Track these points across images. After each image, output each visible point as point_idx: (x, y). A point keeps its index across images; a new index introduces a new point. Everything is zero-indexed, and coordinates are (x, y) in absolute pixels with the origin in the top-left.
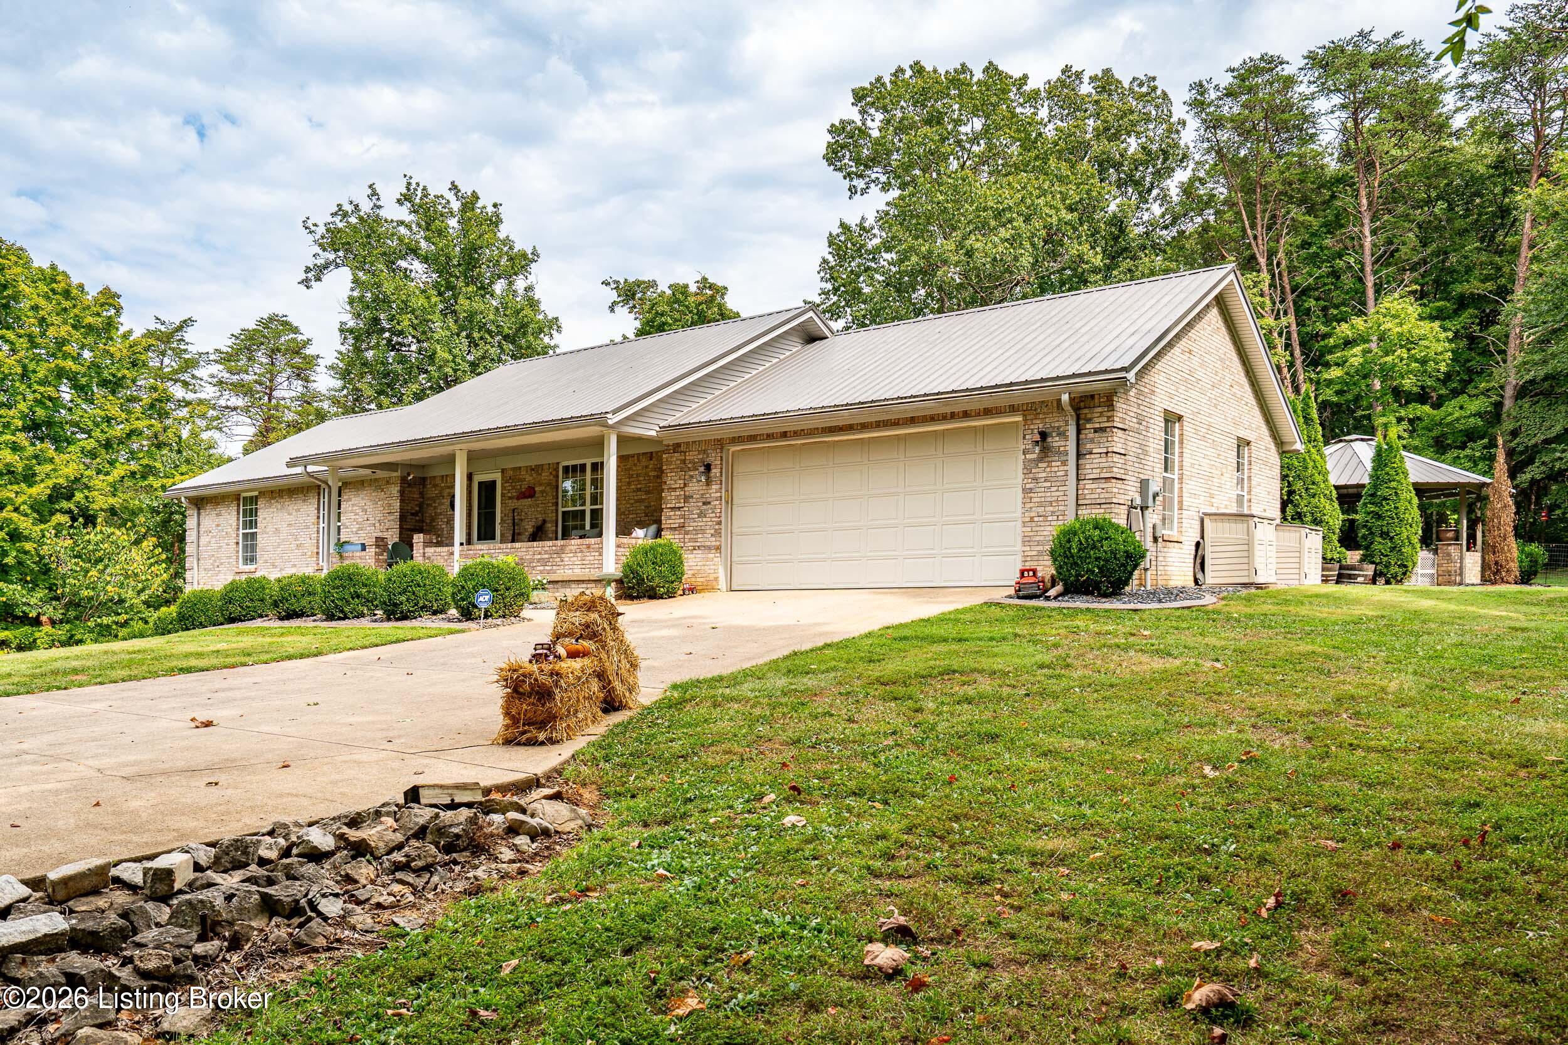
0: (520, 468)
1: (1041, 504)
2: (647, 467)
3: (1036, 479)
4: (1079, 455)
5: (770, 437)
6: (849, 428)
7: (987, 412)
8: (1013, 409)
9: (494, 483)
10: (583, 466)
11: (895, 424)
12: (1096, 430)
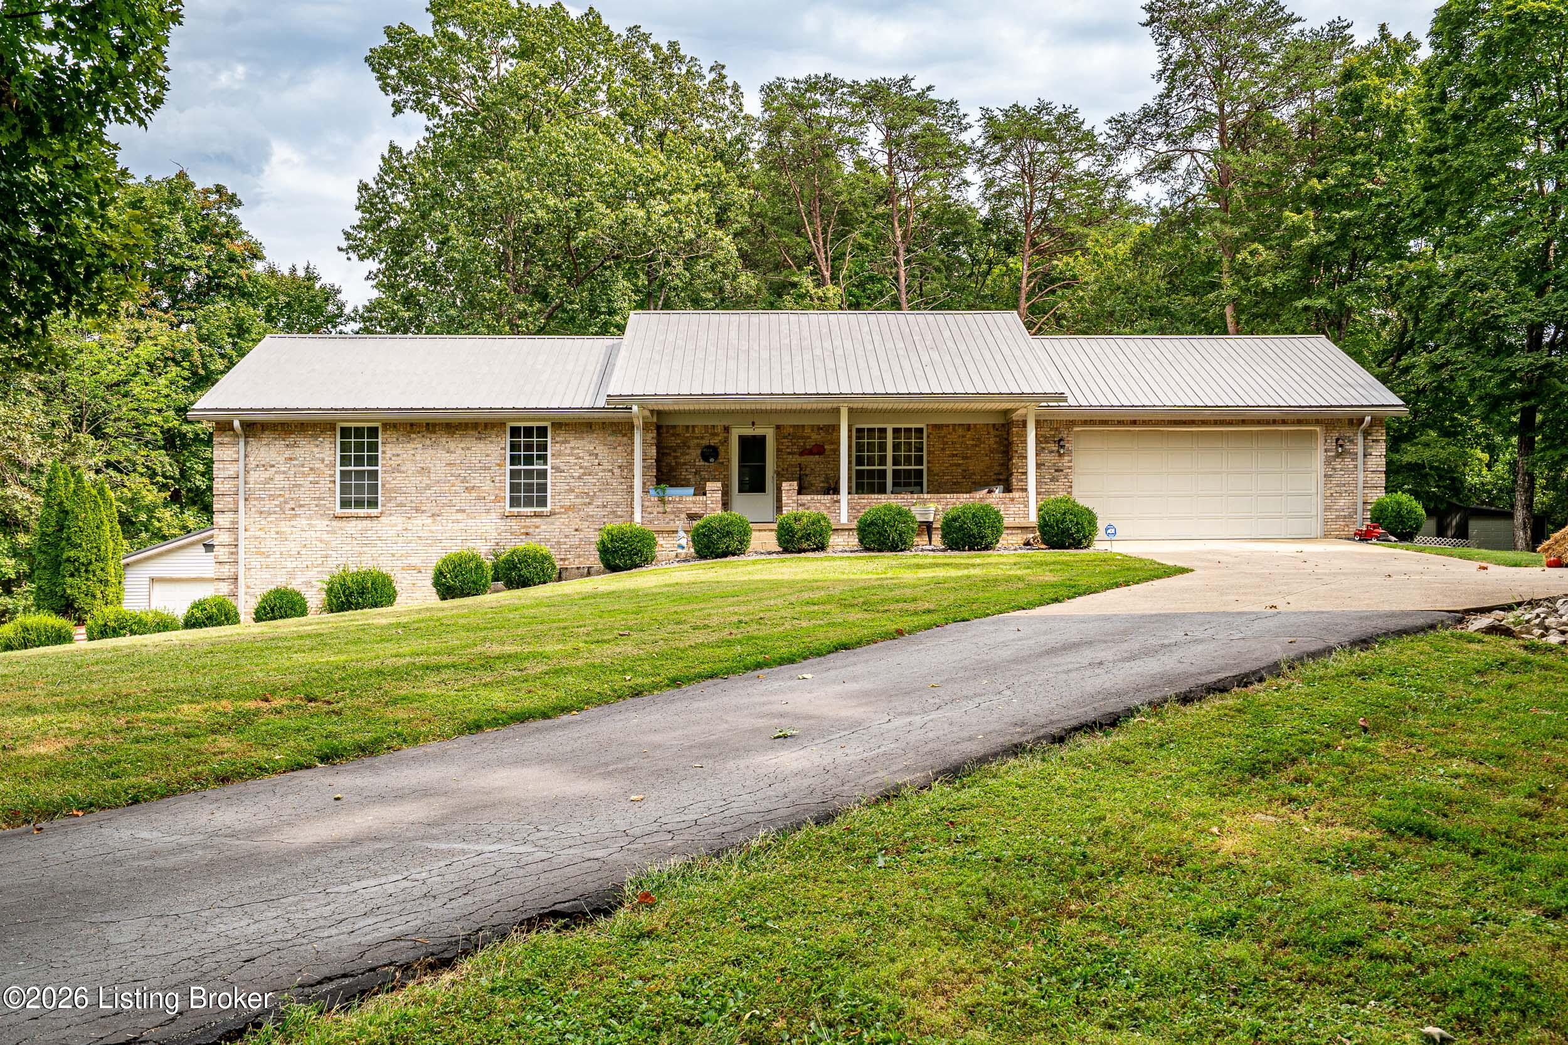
0: (803, 426)
1: (1338, 485)
2: (963, 436)
3: (1334, 469)
4: (1365, 456)
5: (1120, 423)
6: (1192, 423)
7: (1299, 422)
8: (1318, 422)
9: (763, 438)
10: (883, 431)
11: (1230, 423)
12: (1373, 441)
